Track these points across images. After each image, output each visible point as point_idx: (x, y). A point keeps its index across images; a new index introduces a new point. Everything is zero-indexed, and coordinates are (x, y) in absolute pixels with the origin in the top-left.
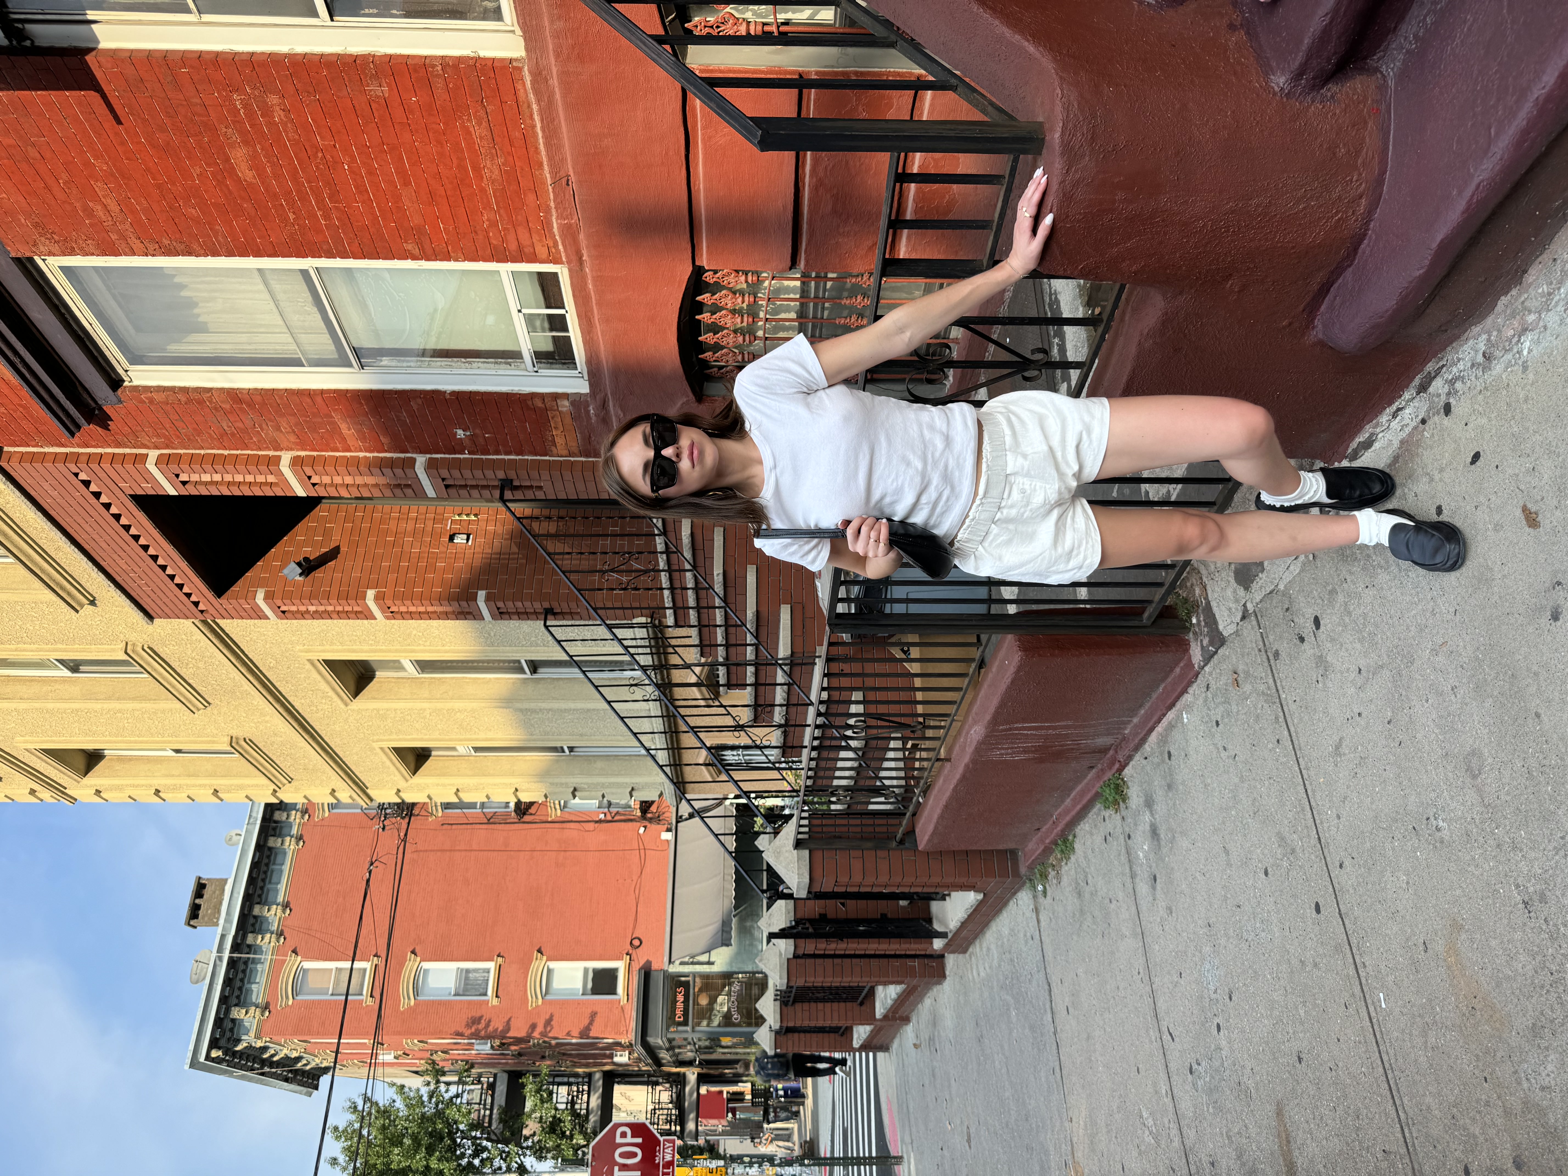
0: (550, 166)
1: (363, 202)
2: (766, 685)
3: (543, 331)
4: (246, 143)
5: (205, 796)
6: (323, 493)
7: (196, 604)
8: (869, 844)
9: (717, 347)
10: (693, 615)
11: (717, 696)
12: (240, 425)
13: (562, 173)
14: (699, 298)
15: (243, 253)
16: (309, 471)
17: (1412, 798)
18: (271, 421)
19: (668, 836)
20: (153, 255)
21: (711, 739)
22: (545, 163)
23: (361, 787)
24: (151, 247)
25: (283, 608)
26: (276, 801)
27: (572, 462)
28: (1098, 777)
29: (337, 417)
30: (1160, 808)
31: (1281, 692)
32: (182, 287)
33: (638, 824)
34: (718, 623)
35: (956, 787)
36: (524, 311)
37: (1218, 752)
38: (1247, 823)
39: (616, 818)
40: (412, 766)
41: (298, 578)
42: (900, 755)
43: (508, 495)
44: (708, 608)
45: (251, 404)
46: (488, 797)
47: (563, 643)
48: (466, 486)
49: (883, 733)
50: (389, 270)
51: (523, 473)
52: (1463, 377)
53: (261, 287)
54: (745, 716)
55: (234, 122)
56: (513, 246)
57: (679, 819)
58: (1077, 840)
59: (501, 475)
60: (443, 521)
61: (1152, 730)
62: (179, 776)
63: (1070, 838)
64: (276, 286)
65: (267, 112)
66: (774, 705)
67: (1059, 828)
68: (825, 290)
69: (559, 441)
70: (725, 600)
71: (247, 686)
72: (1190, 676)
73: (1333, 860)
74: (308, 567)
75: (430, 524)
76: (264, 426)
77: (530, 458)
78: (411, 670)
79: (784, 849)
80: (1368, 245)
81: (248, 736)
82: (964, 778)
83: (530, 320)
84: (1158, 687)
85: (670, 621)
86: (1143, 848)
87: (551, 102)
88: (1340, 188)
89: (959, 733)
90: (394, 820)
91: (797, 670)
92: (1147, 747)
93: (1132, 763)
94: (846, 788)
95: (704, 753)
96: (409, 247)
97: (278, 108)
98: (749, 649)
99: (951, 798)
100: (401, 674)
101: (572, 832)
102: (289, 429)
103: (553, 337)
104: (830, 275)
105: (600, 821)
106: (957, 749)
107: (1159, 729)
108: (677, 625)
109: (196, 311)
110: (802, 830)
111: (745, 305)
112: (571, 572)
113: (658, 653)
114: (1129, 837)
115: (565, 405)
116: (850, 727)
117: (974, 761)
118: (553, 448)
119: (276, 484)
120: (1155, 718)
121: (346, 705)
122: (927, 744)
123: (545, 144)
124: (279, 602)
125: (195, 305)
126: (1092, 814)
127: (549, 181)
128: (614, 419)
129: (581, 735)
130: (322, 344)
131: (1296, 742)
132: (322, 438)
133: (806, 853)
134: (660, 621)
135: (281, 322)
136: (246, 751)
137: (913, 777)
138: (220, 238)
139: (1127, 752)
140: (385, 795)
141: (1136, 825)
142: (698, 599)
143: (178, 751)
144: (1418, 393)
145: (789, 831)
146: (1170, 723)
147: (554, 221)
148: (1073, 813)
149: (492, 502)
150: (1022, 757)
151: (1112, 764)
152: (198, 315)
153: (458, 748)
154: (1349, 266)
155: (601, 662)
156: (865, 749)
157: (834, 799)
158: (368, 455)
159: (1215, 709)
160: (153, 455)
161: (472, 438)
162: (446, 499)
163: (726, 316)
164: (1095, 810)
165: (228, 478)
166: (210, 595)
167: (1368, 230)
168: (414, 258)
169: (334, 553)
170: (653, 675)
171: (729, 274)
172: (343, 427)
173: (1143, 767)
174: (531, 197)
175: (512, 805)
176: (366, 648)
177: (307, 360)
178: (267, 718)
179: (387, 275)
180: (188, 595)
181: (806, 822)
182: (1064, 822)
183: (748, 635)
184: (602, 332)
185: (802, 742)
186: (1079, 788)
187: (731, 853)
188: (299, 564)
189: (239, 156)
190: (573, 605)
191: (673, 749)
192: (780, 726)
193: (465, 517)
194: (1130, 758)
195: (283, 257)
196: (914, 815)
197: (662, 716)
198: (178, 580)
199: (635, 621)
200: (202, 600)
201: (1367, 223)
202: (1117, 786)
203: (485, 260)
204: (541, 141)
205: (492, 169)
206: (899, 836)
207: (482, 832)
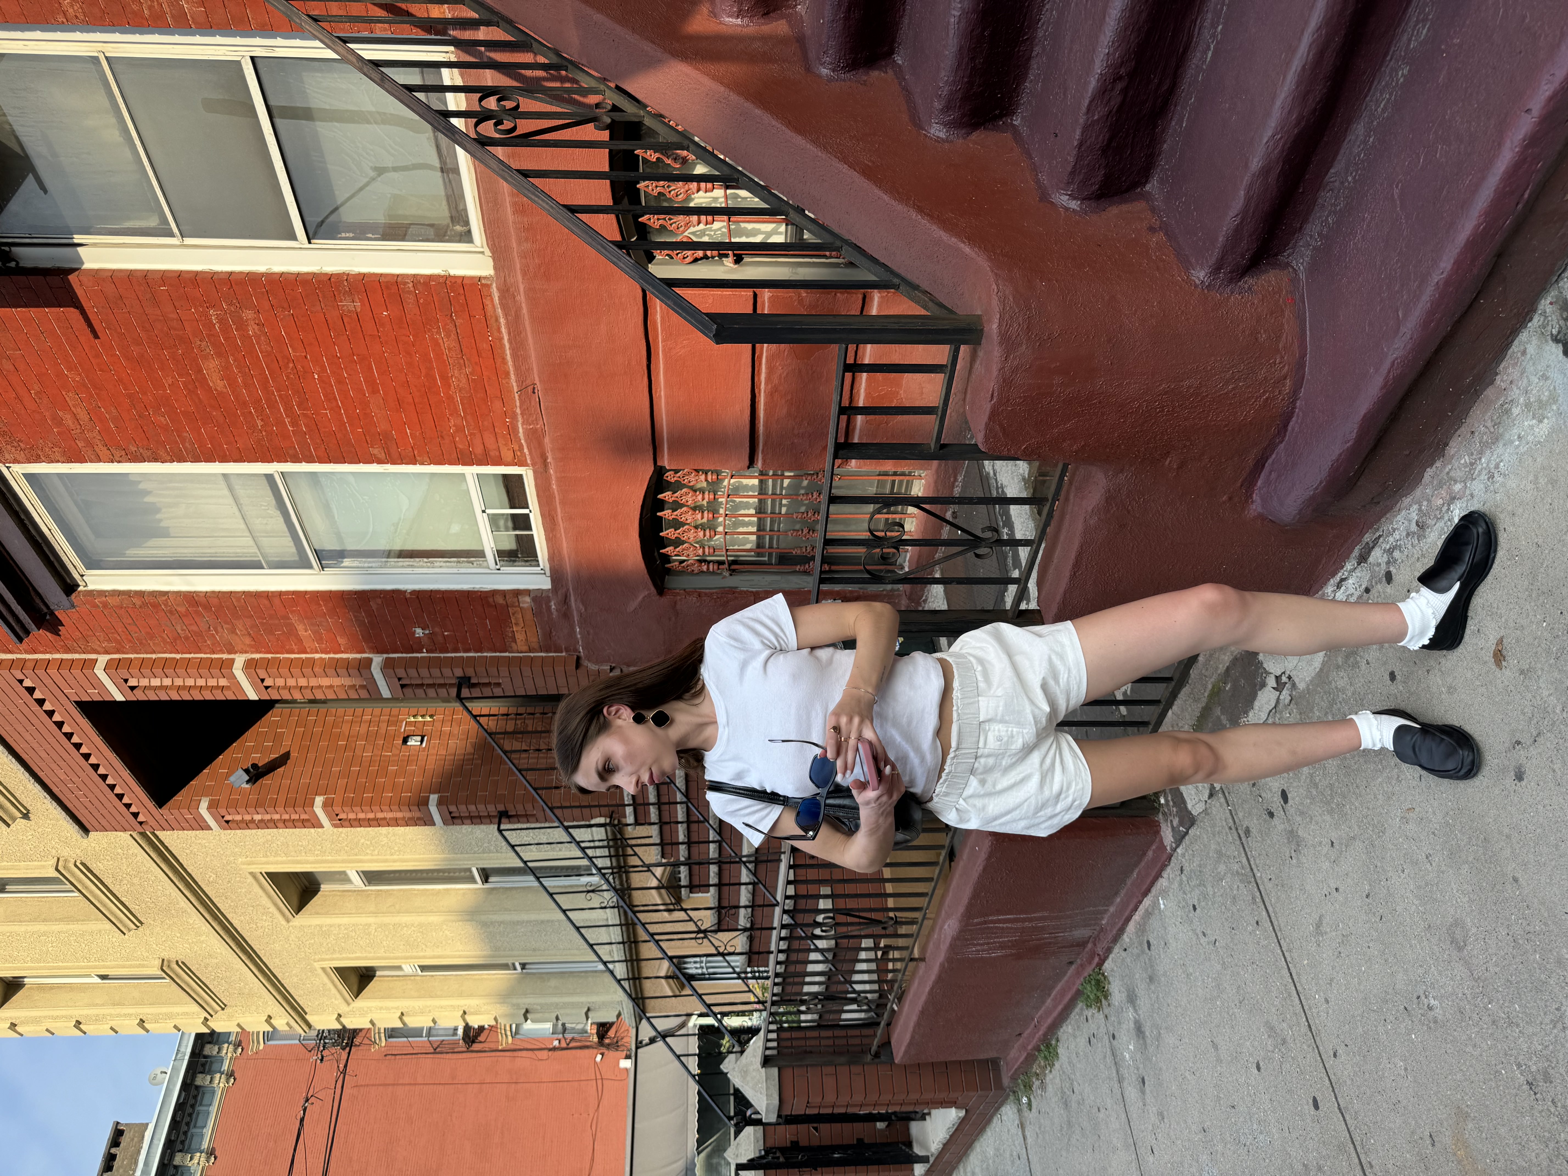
0: (517, 375)
1: (331, 409)
2: (730, 884)
3: (507, 530)
4: (219, 355)
5: (129, 1027)
6: (275, 696)
7: (135, 815)
8: (842, 1059)
9: (678, 542)
10: (653, 811)
11: (679, 900)
12: (195, 628)
13: (528, 382)
14: (660, 496)
15: (209, 458)
16: (262, 674)
17: (1400, 976)
18: (226, 623)
19: (626, 1064)
20: (119, 462)
21: (674, 949)
22: (512, 373)
23: (299, 1013)
24: (117, 454)
25: (228, 818)
26: (207, 1031)
27: (532, 658)
28: (1078, 973)
29: (294, 619)
30: (1143, 1002)
31: (1255, 871)
32: (147, 493)
33: (595, 1051)
34: (680, 819)
35: (932, 989)
36: (488, 511)
37: (1198, 938)
38: (1233, 1013)
39: (571, 1045)
40: (355, 988)
41: (245, 786)
42: (871, 955)
43: (465, 692)
44: (670, 803)
45: (207, 607)
46: (434, 1021)
47: (518, 849)
48: (422, 685)
49: (854, 930)
50: (353, 474)
51: (481, 670)
52: (1400, 546)
53: (226, 492)
54: (708, 919)
55: (208, 336)
56: (479, 450)
57: (639, 1045)
58: (1060, 1044)
59: (459, 672)
60: (397, 723)
61: (1128, 919)
62: (103, 1005)
63: (1053, 1042)
64: (240, 492)
65: (242, 325)
66: (738, 907)
67: (1041, 1033)
68: (782, 488)
69: (520, 637)
70: (687, 795)
71: (183, 903)
72: (1163, 859)
73: (1327, 1050)
74: (256, 774)
75: (383, 726)
76: (219, 629)
77: (489, 655)
78: (357, 881)
79: (751, 1068)
80: (1297, 422)
81: (181, 958)
82: (939, 979)
83: (494, 520)
84: (1132, 872)
85: (630, 819)
86: (1128, 1048)
87: (518, 316)
88: (1264, 370)
89: (932, 929)
90: (333, 1050)
91: (762, 867)
92: (1126, 938)
93: (1111, 956)
94: (815, 995)
95: (666, 964)
96: (375, 451)
97: (252, 323)
98: (712, 846)
99: (926, 1003)
100: (347, 887)
101: (523, 1061)
102: (245, 632)
103: (517, 535)
104: (787, 474)
105: (554, 1049)
106: (931, 945)
107: (1137, 917)
108: (637, 823)
109: (158, 516)
110: (770, 1044)
111: (705, 503)
112: (528, 770)
113: (617, 856)
114: (1114, 1037)
115: (526, 602)
116: (819, 925)
117: (949, 960)
118: (513, 645)
119: (228, 688)
120: (1131, 906)
121: (288, 921)
122: (901, 942)
123: (512, 355)
124: (223, 811)
125: (158, 510)
126: (1074, 1015)
127: (515, 389)
128: (575, 613)
129: (534, 950)
130: (284, 546)
131: (1275, 923)
132: (278, 640)
133: (775, 1071)
134: (619, 821)
135: (243, 526)
136: (177, 975)
137: (887, 981)
138: (187, 445)
139: (1105, 944)
140: (323, 1021)
141: (1119, 1023)
142: (659, 795)
143: (103, 977)
144: (1359, 564)
145: (756, 1045)
146: (1147, 910)
147: (520, 426)
148: (1055, 1014)
149: (449, 702)
150: (999, 953)
151: (1092, 958)
152: (160, 520)
153: (404, 966)
154: (1281, 442)
155: (557, 868)
156: (835, 951)
157: (803, 1008)
158: (324, 656)
159: (1190, 892)
160: (103, 659)
161: (431, 636)
162: (402, 700)
163: (686, 512)
164: (1077, 1010)
165: (179, 682)
166: (150, 804)
167: (1295, 408)
168: (380, 462)
169: (284, 759)
170: (611, 879)
171: (689, 474)
172: (300, 628)
173: (1123, 960)
174: (498, 404)
175: (460, 1032)
176: (311, 858)
177: (267, 562)
178: (203, 938)
179: (352, 479)
180: (128, 806)
181: (773, 1036)
182: (1046, 1025)
183: (711, 832)
184: (565, 529)
185: (769, 947)
186: (1059, 987)
187: (693, 1076)
188: (247, 771)
189: (212, 368)
190: (529, 807)
191: (632, 961)
192: (745, 930)
193: (420, 719)
194: (1109, 950)
195: (249, 462)
196: (888, 1024)
197: (621, 925)
198: (118, 790)
199: (593, 822)
200: (142, 810)
201: (1294, 402)
202: (1098, 982)
203: (450, 464)
204: (508, 352)
205: (459, 378)
206: (874, 1048)
207: (428, 1062)
